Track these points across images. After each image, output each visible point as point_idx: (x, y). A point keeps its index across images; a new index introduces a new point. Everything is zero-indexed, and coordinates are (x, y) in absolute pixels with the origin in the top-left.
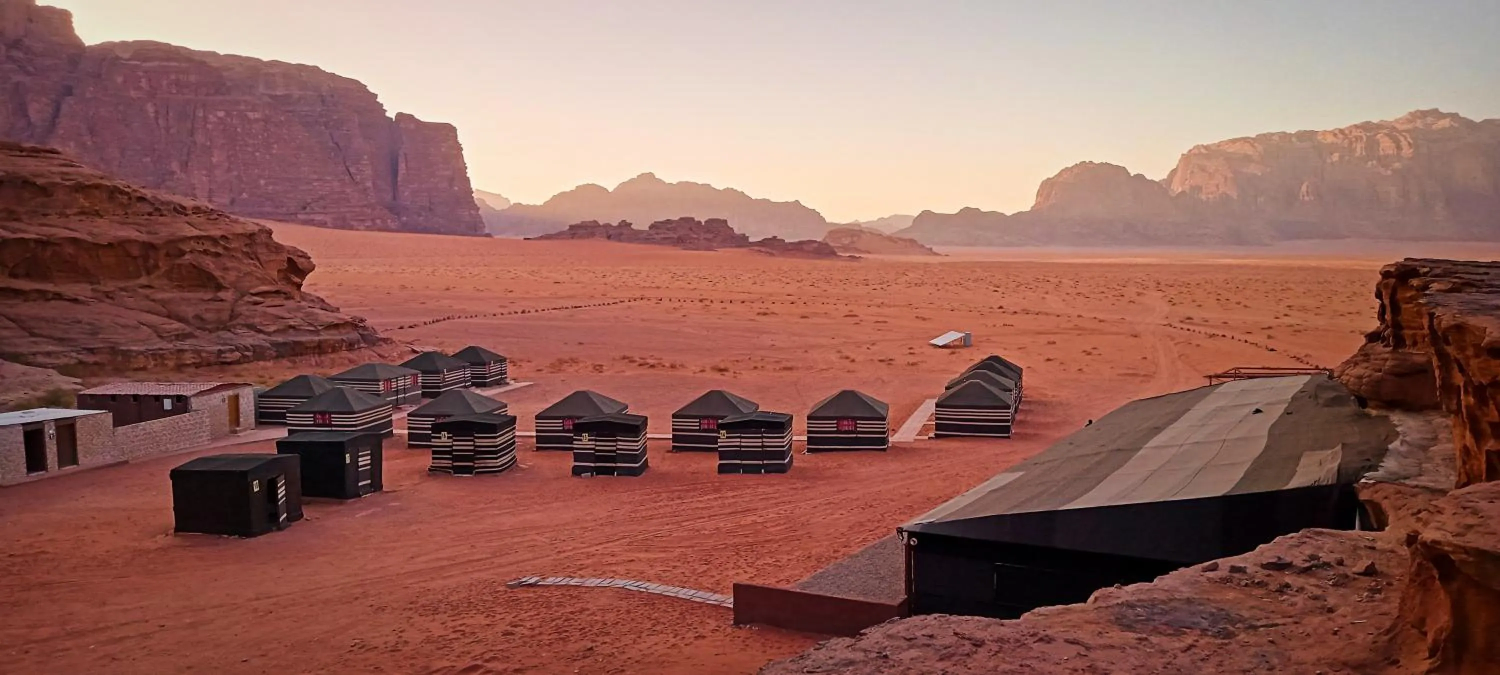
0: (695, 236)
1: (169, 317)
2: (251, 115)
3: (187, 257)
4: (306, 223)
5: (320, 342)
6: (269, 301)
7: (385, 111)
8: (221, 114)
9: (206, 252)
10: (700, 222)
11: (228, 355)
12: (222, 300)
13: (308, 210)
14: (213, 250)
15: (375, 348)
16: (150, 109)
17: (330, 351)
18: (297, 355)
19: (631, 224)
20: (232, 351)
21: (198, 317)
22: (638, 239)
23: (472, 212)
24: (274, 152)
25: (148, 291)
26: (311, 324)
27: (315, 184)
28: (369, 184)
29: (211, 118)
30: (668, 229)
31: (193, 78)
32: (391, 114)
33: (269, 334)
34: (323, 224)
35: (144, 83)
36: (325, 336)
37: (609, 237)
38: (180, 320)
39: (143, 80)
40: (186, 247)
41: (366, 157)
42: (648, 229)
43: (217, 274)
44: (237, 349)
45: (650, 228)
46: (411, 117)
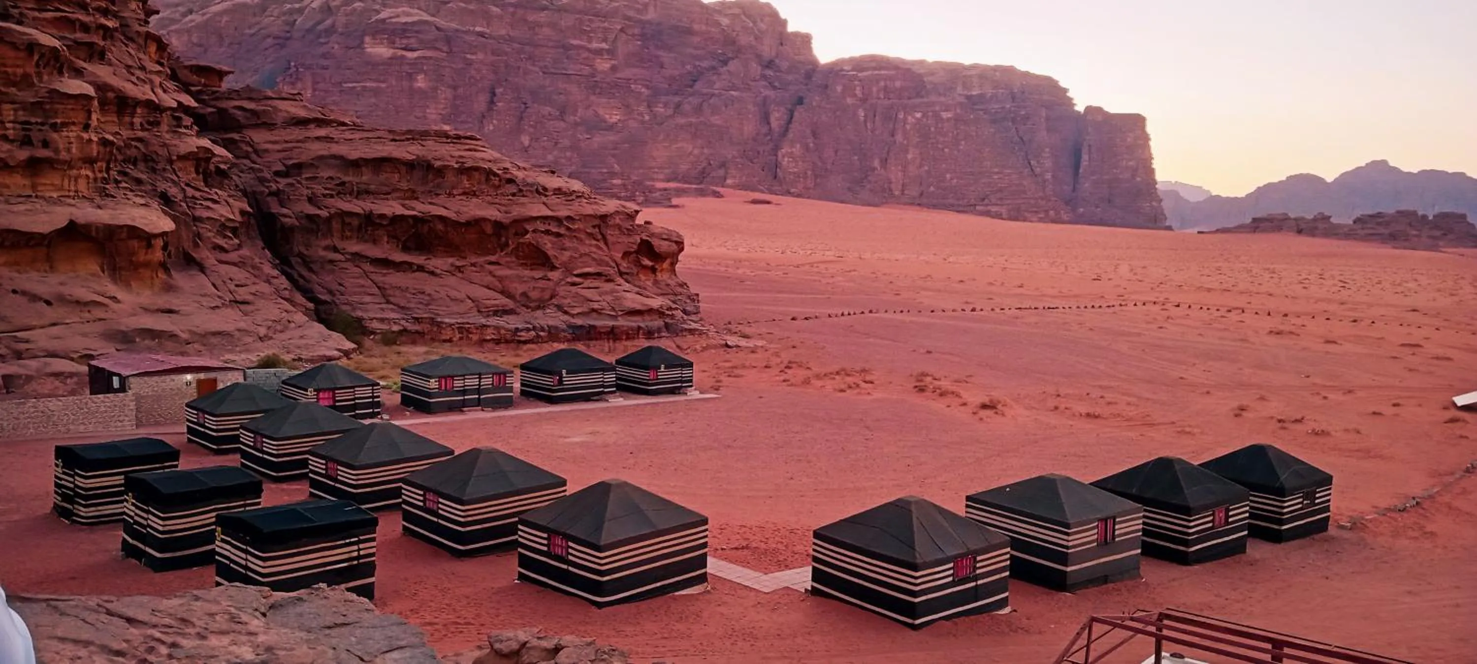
0: (1414, 232)
1: (502, 292)
2: (945, 115)
3: (528, 236)
4: (987, 214)
5: (613, 327)
6: (588, 283)
7: (1074, 105)
8: (919, 115)
9: (547, 232)
10: (1424, 217)
11: (522, 334)
12: (549, 280)
13: (986, 201)
14: (555, 230)
15: (677, 339)
16: (861, 113)
17: (624, 337)
18: (591, 339)
19: (1330, 217)
20: (528, 330)
21: (524, 294)
22: (1336, 234)
23: (1154, 204)
24: (961, 147)
25: (491, 268)
26: (613, 309)
27: (996, 177)
28: (1048, 176)
29: (910, 119)
30: (1379, 224)
31: (898, 84)
32: (1080, 107)
33: (573, 316)
34: (999, 216)
35: (858, 92)
36: (622, 322)
37: (1300, 232)
38: (510, 296)
39: (858, 88)
40: (530, 228)
41: (1047, 150)
42: (1351, 223)
43: (551, 253)
44: (534, 328)
45: (1355, 222)
46: (1099, 110)
